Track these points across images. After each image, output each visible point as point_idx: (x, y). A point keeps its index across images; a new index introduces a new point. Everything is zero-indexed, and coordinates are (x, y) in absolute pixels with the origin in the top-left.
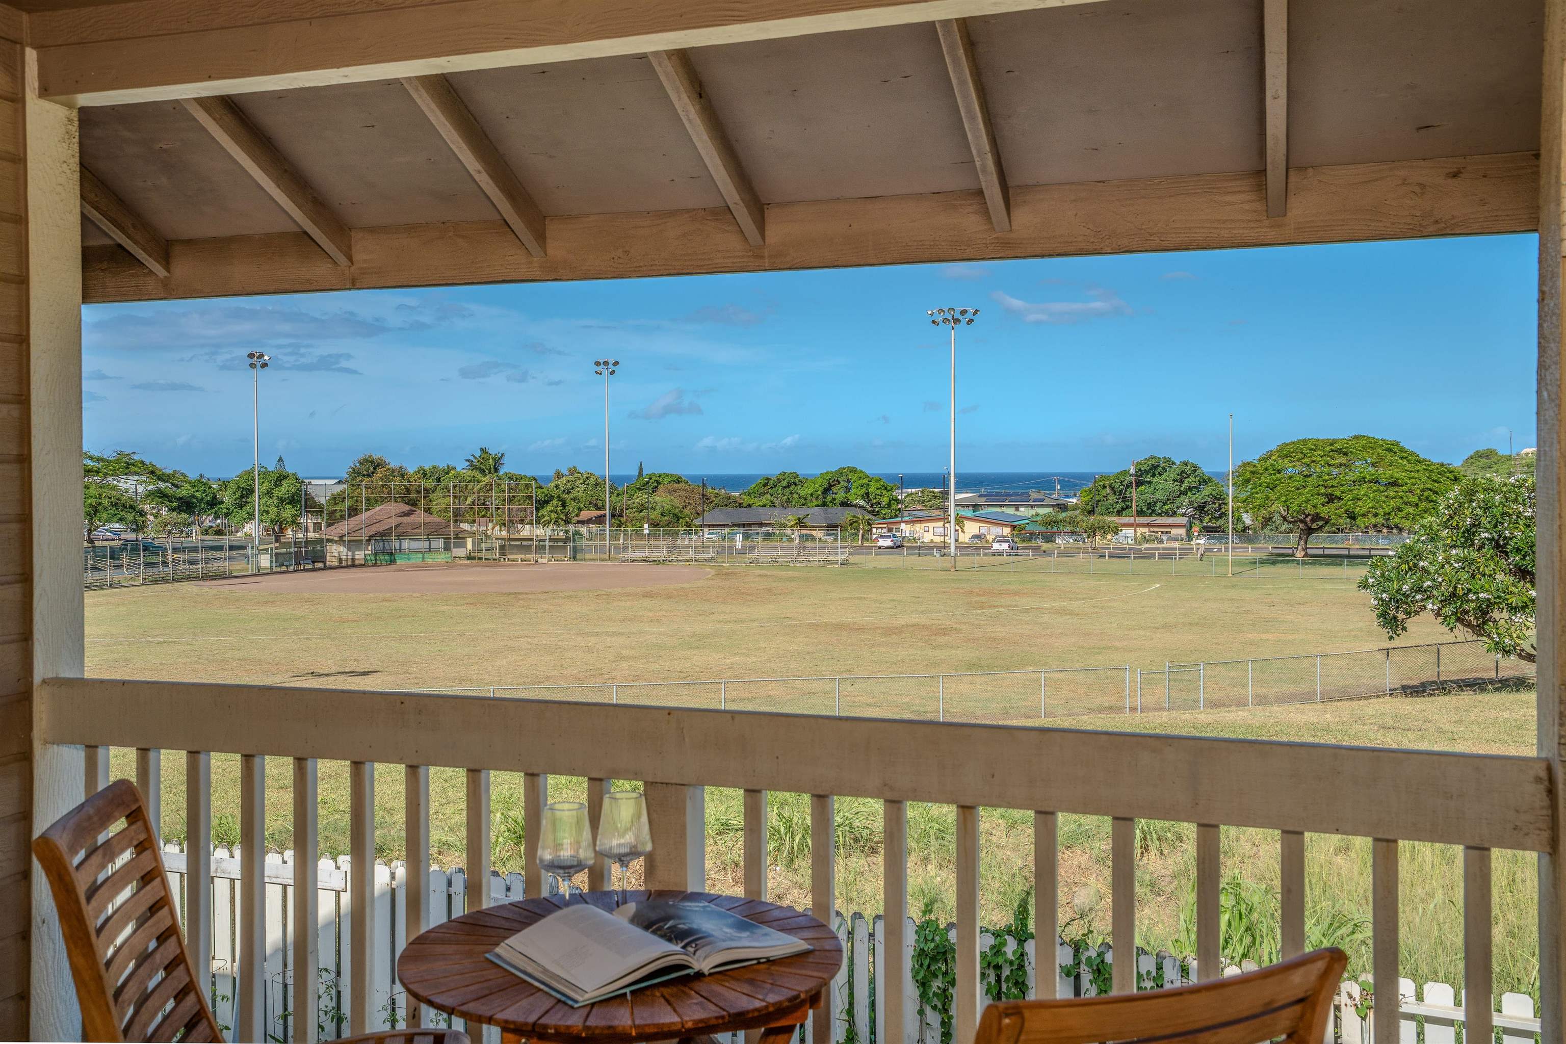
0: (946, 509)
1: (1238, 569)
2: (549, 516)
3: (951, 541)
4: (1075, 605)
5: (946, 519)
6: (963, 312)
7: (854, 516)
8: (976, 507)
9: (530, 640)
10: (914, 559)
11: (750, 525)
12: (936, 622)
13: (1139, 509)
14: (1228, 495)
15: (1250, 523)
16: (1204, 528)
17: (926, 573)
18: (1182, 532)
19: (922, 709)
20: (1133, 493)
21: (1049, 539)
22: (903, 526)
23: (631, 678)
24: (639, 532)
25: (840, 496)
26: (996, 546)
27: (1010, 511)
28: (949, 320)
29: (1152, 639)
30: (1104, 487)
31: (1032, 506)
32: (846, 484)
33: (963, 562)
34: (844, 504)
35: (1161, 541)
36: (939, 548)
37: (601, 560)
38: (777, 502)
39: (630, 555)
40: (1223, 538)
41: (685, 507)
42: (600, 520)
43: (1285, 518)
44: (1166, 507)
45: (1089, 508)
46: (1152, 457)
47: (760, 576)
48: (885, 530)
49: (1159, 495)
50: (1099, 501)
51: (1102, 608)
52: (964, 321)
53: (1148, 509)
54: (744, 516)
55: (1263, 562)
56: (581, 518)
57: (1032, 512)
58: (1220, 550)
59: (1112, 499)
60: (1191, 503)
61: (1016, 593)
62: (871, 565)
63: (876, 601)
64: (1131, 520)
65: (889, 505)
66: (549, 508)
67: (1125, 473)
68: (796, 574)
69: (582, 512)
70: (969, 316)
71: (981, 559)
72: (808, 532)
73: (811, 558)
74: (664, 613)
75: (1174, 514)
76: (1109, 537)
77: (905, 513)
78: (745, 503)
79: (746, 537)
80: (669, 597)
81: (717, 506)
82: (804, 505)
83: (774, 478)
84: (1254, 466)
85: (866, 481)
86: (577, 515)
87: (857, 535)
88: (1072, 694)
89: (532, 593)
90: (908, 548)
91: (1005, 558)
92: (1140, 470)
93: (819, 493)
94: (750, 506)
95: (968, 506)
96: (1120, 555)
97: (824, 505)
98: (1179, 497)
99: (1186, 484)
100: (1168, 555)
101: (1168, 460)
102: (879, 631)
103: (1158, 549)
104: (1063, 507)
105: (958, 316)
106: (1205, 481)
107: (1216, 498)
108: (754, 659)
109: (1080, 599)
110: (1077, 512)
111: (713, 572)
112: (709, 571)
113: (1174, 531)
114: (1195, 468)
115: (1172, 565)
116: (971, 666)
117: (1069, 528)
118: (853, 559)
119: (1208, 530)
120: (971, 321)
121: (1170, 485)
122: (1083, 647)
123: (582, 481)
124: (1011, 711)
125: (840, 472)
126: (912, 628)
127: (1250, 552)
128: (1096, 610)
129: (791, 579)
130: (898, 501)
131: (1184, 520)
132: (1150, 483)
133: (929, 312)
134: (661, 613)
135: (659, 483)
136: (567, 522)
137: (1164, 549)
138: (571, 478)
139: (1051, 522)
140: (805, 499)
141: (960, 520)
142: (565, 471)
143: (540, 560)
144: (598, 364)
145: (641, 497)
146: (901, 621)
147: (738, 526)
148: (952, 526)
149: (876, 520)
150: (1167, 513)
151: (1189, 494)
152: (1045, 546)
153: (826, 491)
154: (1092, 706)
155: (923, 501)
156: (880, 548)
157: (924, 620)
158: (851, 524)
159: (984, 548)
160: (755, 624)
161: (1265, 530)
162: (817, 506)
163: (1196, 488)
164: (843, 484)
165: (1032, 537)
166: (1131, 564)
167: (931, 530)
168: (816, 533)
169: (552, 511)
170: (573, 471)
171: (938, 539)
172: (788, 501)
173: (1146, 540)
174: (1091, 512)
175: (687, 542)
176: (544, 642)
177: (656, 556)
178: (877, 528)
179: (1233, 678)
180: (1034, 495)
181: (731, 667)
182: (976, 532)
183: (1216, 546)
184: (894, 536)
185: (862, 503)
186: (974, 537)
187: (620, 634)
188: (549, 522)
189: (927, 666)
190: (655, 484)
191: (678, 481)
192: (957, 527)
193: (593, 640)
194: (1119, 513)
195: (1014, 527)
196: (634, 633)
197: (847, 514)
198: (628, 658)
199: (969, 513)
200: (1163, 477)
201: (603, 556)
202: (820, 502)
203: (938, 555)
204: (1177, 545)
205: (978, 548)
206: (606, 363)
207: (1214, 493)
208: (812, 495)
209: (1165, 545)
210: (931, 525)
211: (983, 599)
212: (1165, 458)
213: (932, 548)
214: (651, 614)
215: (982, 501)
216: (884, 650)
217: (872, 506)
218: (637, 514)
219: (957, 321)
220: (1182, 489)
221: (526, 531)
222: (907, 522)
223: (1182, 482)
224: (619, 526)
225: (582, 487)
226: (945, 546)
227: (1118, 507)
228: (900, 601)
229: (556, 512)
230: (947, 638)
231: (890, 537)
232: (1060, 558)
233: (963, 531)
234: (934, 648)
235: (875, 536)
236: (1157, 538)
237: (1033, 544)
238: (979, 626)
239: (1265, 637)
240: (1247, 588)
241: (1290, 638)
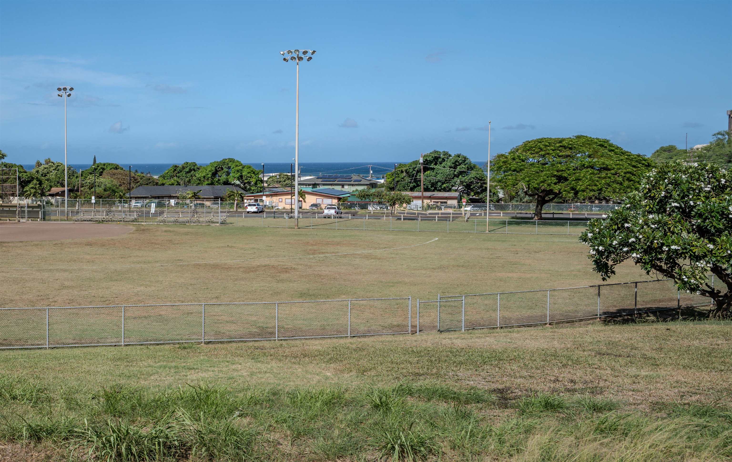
0: (292, 186)
1: (492, 228)
2: (30, 191)
3: (295, 207)
4: (378, 252)
5: (292, 194)
6: (305, 53)
7: (232, 192)
8: (315, 185)
9: (4, 274)
10: (271, 220)
11: (163, 197)
12: (281, 263)
13: (425, 187)
14: (487, 177)
15: (503, 196)
16: (470, 199)
17: (278, 230)
18: (455, 202)
19: (265, 326)
20: (422, 176)
21: (364, 207)
22: (264, 198)
23: (68, 301)
24: (89, 202)
25: (224, 177)
26: (326, 212)
27: (339, 188)
28: (295, 58)
29: (430, 276)
30: (402, 172)
31: (353, 185)
32: (227, 170)
33: (303, 222)
34: (226, 183)
35: (440, 209)
36: (288, 213)
37: (61, 220)
38: (181, 183)
39: (81, 216)
40: (484, 206)
41: (120, 185)
42: (62, 194)
43: (526, 193)
44: (444, 185)
45: (392, 185)
46: (435, 152)
47: (166, 231)
48: (253, 201)
49: (439, 177)
50: (398, 181)
51: (397, 254)
52: (305, 58)
53: (431, 187)
54: (159, 191)
55: (510, 223)
56: (51, 192)
57: (354, 188)
58: (481, 215)
59: (408, 179)
60: (462, 182)
61: (338, 244)
62: (241, 224)
63: (242, 249)
64: (420, 194)
65: (256, 184)
66: (31, 185)
67: (416, 162)
68: (190, 230)
69: (53, 189)
70: (309, 55)
71: (317, 220)
72: (201, 202)
73: (201, 219)
74: (98, 256)
75: (450, 190)
76: (404, 205)
77: (267, 189)
78: (160, 182)
79: (159, 205)
80: (103, 245)
81: (141, 185)
82: (199, 184)
83: (180, 166)
84: (506, 158)
85: (240, 168)
86: (49, 190)
87: (233, 204)
88: (371, 315)
89: (12, 242)
90: (267, 213)
91: (332, 220)
92: (426, 160)
93: (209, 176)
94: (163, 184)
95: (309, 185)
96: (411, 218)
97: (212, 184)
98: (453, 178)
99: (458, 169)
100: (445, 218)
101: (446, 154)
102: (241, 270)
103: (438, 214)
104: (373, 185)
105: (301, 55)
106: (471, 168)
107: (479, 179)
108: (153, 288)
109: (382, 248)
110: (383, 189)
111: (134, 228)
112: (132, 228)
113: (450, 202)
114: (465, 159)
115: (447, 225)
116: (302, 295)
117: (377, 200)
118: (229, 220)
119: (472, 201)
120: (310, 58)
121: (447, 170)
122: (382, 282)
123: (54, 168)
124: (327, 327)
125: (223, 162)
126: (264, 268)
127: (501, 216)
128: (393, 256)
129: (187, 234)
130: (262, 181)
131: (456, 194)
132: (433, 169)
133: (282, 53)
134: (95, 256)
135: (103, 169)
136: (43, 194)
137: (442, 214)
138: (46, 166)
139: (363, 196)
140: (200, 180)
141: (302, 194)
142: (43, 162)
143: (22, 220)
144: (59, 89)
145: (91, 179)
146: (257, 263)
147: (155, 198)
148: (296, 197)
149: (247, 195)
150: (445, 190)
151: (460, 176)
152: (361, 212)
153: (214, 174)
154: (386, 325)
155: (280, 182)
156: (248, 212)
157: (273, 262)
158: (229, 197)
159: (319, 213)
160: (158, 265)
161: (513, 201)
162: (208, 184)
163: (465, 172)
164: (225, 170)
165: (352, 205)
166: (418, 224)
167: (284, 201)
168: (208, 203)
169: (32, 188)
170: (48, 162)
171: (288, 207)
172: (189, 181)
173: (429, 207)
174: (392, 189)
175: (120, 208)
176: (14, 276)
177: (99, 217)
178: (247, 199)
179: (486, 305)
180: (355, 177)
181: (137, 294)
182: (314, 202)
183: (478, 211)
184: (258, 205)
185: (238, 182)
186: (312, 205)
187: (65, 271)
188: (30, 195)
189: (272, 294)
190: (101, 170)
191: (116, 168)
192: (301, 199)
193: (46, 275)
194: (412, 189)
195: (339, 199)
196: (75, 270)
197: (226, 190)
198: (68, 287)
199: (309, 189)
200: (443, 165)
201: (63, 218)
202: (209, 182)
203: (287, 218)
204: (451, 211)
205: (314, 213)
206: (65, 89)
207: (478, 176)
208: (204, 177)
209: (443, 211)
210: (284, 197)
211: (315, 247)
212: (444, 152)
213: (283, 213)
214: (88, 257)
215: (319, 181)
216: (243, 283)
217: (244, 184)
218: (88, 190)
219: (300, 59)
220: (455, 173)
221: (15, 201)
222: (267, 196)
223: (455, 168)
224: (76, 198)
225: (54, 172)
226: (292, 211)
227: (412, 185)
228: (259, 249)
229: (35, 188)
230: (287, 275)
231: (255, 205)
232: (370, 220)
233: (305, 202)
234: (278, 282)
235: (246, 205)
236: (437, 206)
237: (352, 210)
238: (310, 267)
239: (510, 275)
240: (499, 241)
241: (528, 276)
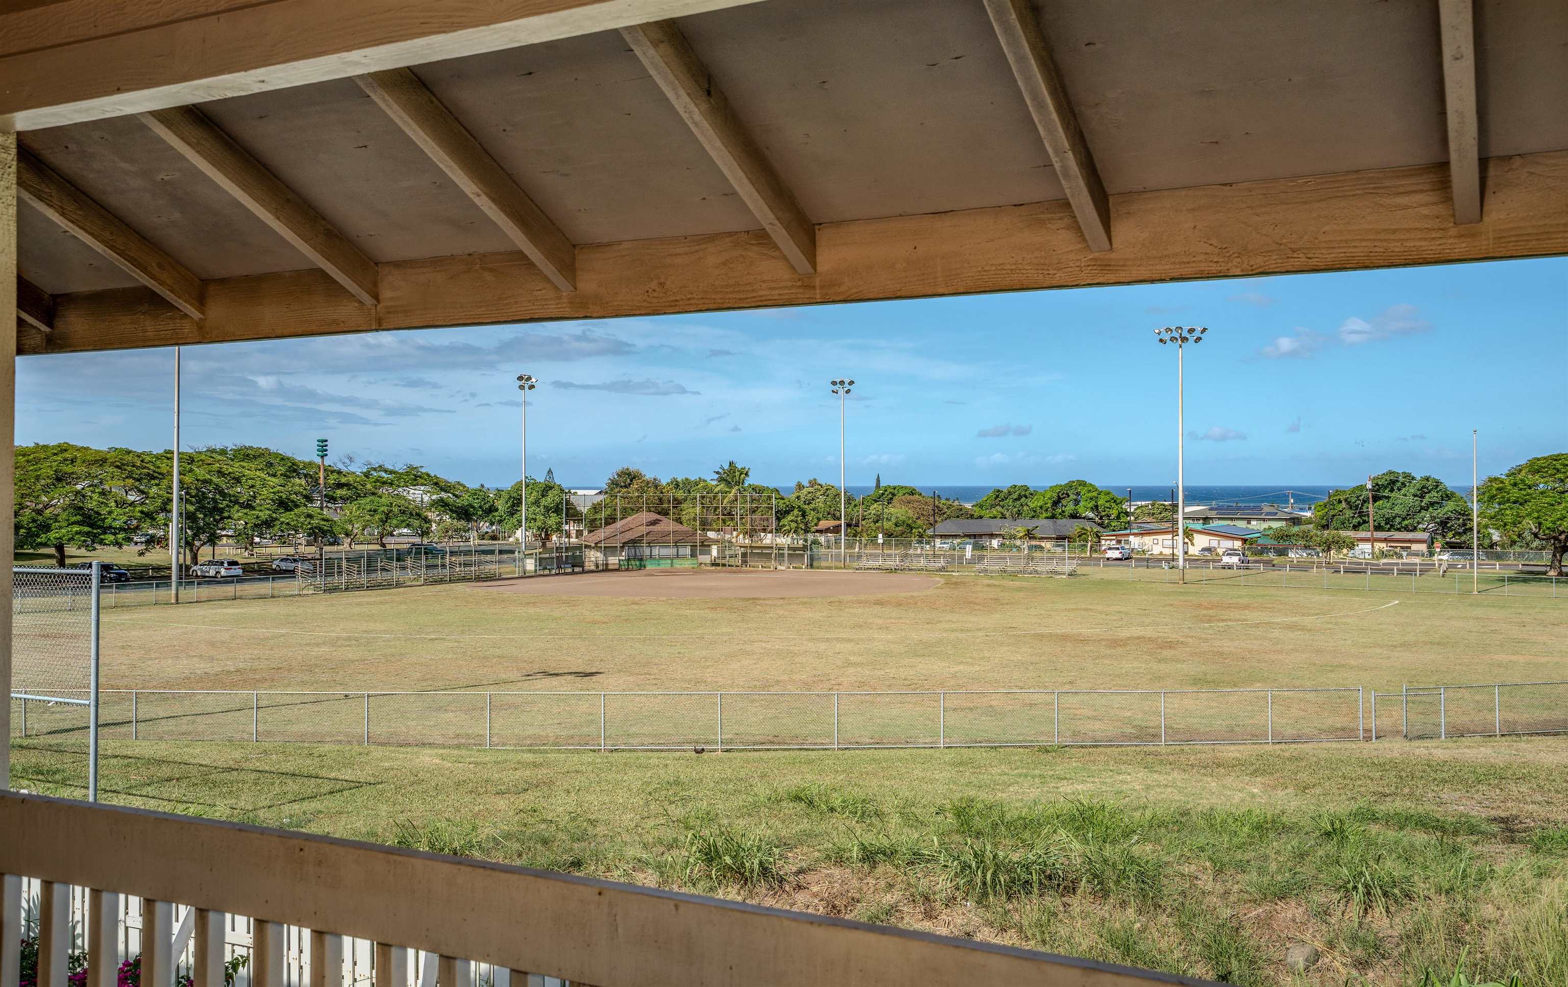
0: (1175, 522)
1: (1484, 587)
2: (790, 525)
3: (1179, 552)
4: (1308, 621)
5: (1174, 532)
6: (1191, 331)
7: (1083, 529)
8: (1206, 520)
9: (763, 645)
10: (1142, 571)
11: (981, 536)
12: (1161, 634)
13: (1376, 524)
14: (1472, 510)
15: (1498, 539)
16: (1447, 543)
17: (1154, 585)
18: (1423, 547)
19: (1144, 724)
20: (1371, 508)
21: (1282, 552)
22: (1131, 538)
23: (858, 684)
24: (873, 541)
25: (1070, 508)
26: (1226, 560)
27: (1242, 524)
28: (1176, 339)
29: (1389, 658)
30: (1340, 502)
31: (1264, 520)
32: (1075, 497)
33: (1192, 574)
34: (1074, 516)
35: (1401, 557)
36: (1167, 561)
37: (836, 568)
38: (1008, 514)
39: (864, 563)
40: (1469, 554)
41: (918, 518)
42: (836, 530)
43: (1536, 535)
44: (1406, 522)
45: (1324, 522)
46: (1391, 473)
47: (988, 585)
48: (1114, 542)
49: (1397, 510)
50: (1333, 516)
51: (1336, 624)
52: (1192, 338)
53: (1386, 524)
54: (975, 527)
55: (1511, 580)
56: (819, 528)
57: (1265, 525)
58: (1464, 567)
59: (1349, 513)
60: (1433, 518)
61: (1246, 607)
62: (1098, 576)
63: (1101, 613)
64: (1369, 535)
65: (1118, 517)
66: (790, 517)
67: (1362, 488)
68: (1025, 584)
69: (821, 522)
70: (1197, 334)
71: (1210, 571)
72: (1038, 543)
73: (1039, 569)
74: (893, 621)
75: (1415, 529)
76: (1345, 551)
77: (1134, 525)
78: (976, 514)
79: (976, 547)
80: (899, 604)
81: (949, 517)
82: (1033, 517)
83: (1005, 491)
84: (1502, 482)
85: (1095, 494)
86: (816, 525)
87: (1085, 546)
88: (1302, 713)
89: (769, 599)
90: (1138, 560)
91: (1235, 571)
92: (1377, 484)
93: (1049, 505)
94: (981, 517)
95: (1198, 519)
96: (1356, 570)
97: (1053, 517)
98: (1420, 512)
99: (1427, 499)
100: (1408, 571)
101: (1407, 476)
102: (1103, 643)
103: (1398, 564)
104: (1296, 521)
105: (1185, 334)
106: (1448, 496)
107: (1460, 514)
108: (978, 669)
109: (1313, 615)
110: (1311, 526)
111: (943, 581)
112: (939, 579)
113: (1415, 547)
114: (1437, 484)
115: (1413, 581)
116: (1196, 681)
117: (1302, 542)
118: (1081, 570)
119: (1451, 546)
120: (1200, 338)
121: (1410, 500)
122: (1315, 664)
123: (822, 492)
124: (1237, 729)
125: (1070, 485)
126: (1137, 641)
127: (1497, 568)
128: (1330, 626)
129: (1020, 589)
130: (1127, 514)
131: (1425, 535)
132: (1388, 498)
133: (1157, 331)
134: (890, 621)
135: (894, 495)
136: (807, 531)
137: (1403, 564)
138: (811, 489)
139: (1282, 536)
140: (1035, 511)
141: (1188, 533)
142: (806, 484)
143: (779, 567)
144: (834, 383)
145: (875, 508)
146: (1125, 633)
147: (969, 536)
148: (1180, 538)
149: (1105, 533)
150: (1406, 529)
151: (1431, 510)
152: (1277, 560)
153: (1056, 503)
154: (1324, 727)
155: (1153, 514)
156: (1108, 559)
157: (1149, 632)
158: (1079, 536)
159: (1214, 561)
160: (980, 634)
161: (1515, 547)
162: (1047, 518)
163: (1438, 503)
164: (1072, 497)
165: (1264, 550)
166: (1368, 578)
167: (1160, 542)
168: (1047, 545)
169: (792, 521)
170: (813, 483)
171: (1168, 552)
172: (1019, 513)
173: (1383, 554)
174: (1325, 527)
175: (919, 551)
176: (777, 647)
177: (890, 564)
178: (1106, 540)
179: (1478, 702)
180: (1266, 508)
181: (954, 676)
182: (1206, 545)
183: (1460, 562)
184: (1123, 548)
185: (1091, 515)
186: (1204, 550)
187: (849, 640)
188: (789, 532)
189: (1151, 679)
190: (890, 496)
191: (912, 494)
192: (1186, 540)
193: (822, 646)
194: (1355, 528)
195: (1245, 541)
196: (863, 640)
197: (1074, 527)
198: (855, 664)
199: (1199, 526)
200: (1403, 492)
201: (838, 564)
202: (1049, 514)
203: (1166, 568)
204: (1417, 560)
205: (1207, 561)
206: (842, 383)
207: (1458, 509)
208: (1041, 507)
209: (1405, 561)
210: (1161, 537)
211: (1211, 612)
212: (1404, 473)
213: (1160, 560)
214: (880, 621)
215: (1213, 514)
216: (1108, 662)
217: (1101, 518)
218: (872, 524)
219: (1184, 339)
220: (1423, 504)
221: (768, 539)
222: (1135, 535)
223: (1422, 497)
224: (855, 536)
225: (822, 498)
226: (1174, 558)
227: (1355, 521)
228: (1127, 614)
229: (796, 522)
230: (1172, 652)
231: (1118, 549)
232: (1292, 573)
233: (1193, 544)
234: (1160, 661)
235: (1103, 548)
236: (1396, 553)
237: (1265, 557)
238: (1206, 640)
239: (1514, 658)
240: (1494, 607)
241: (1543, 660)
